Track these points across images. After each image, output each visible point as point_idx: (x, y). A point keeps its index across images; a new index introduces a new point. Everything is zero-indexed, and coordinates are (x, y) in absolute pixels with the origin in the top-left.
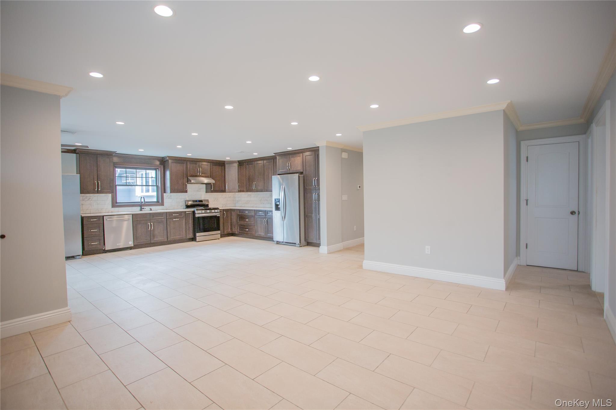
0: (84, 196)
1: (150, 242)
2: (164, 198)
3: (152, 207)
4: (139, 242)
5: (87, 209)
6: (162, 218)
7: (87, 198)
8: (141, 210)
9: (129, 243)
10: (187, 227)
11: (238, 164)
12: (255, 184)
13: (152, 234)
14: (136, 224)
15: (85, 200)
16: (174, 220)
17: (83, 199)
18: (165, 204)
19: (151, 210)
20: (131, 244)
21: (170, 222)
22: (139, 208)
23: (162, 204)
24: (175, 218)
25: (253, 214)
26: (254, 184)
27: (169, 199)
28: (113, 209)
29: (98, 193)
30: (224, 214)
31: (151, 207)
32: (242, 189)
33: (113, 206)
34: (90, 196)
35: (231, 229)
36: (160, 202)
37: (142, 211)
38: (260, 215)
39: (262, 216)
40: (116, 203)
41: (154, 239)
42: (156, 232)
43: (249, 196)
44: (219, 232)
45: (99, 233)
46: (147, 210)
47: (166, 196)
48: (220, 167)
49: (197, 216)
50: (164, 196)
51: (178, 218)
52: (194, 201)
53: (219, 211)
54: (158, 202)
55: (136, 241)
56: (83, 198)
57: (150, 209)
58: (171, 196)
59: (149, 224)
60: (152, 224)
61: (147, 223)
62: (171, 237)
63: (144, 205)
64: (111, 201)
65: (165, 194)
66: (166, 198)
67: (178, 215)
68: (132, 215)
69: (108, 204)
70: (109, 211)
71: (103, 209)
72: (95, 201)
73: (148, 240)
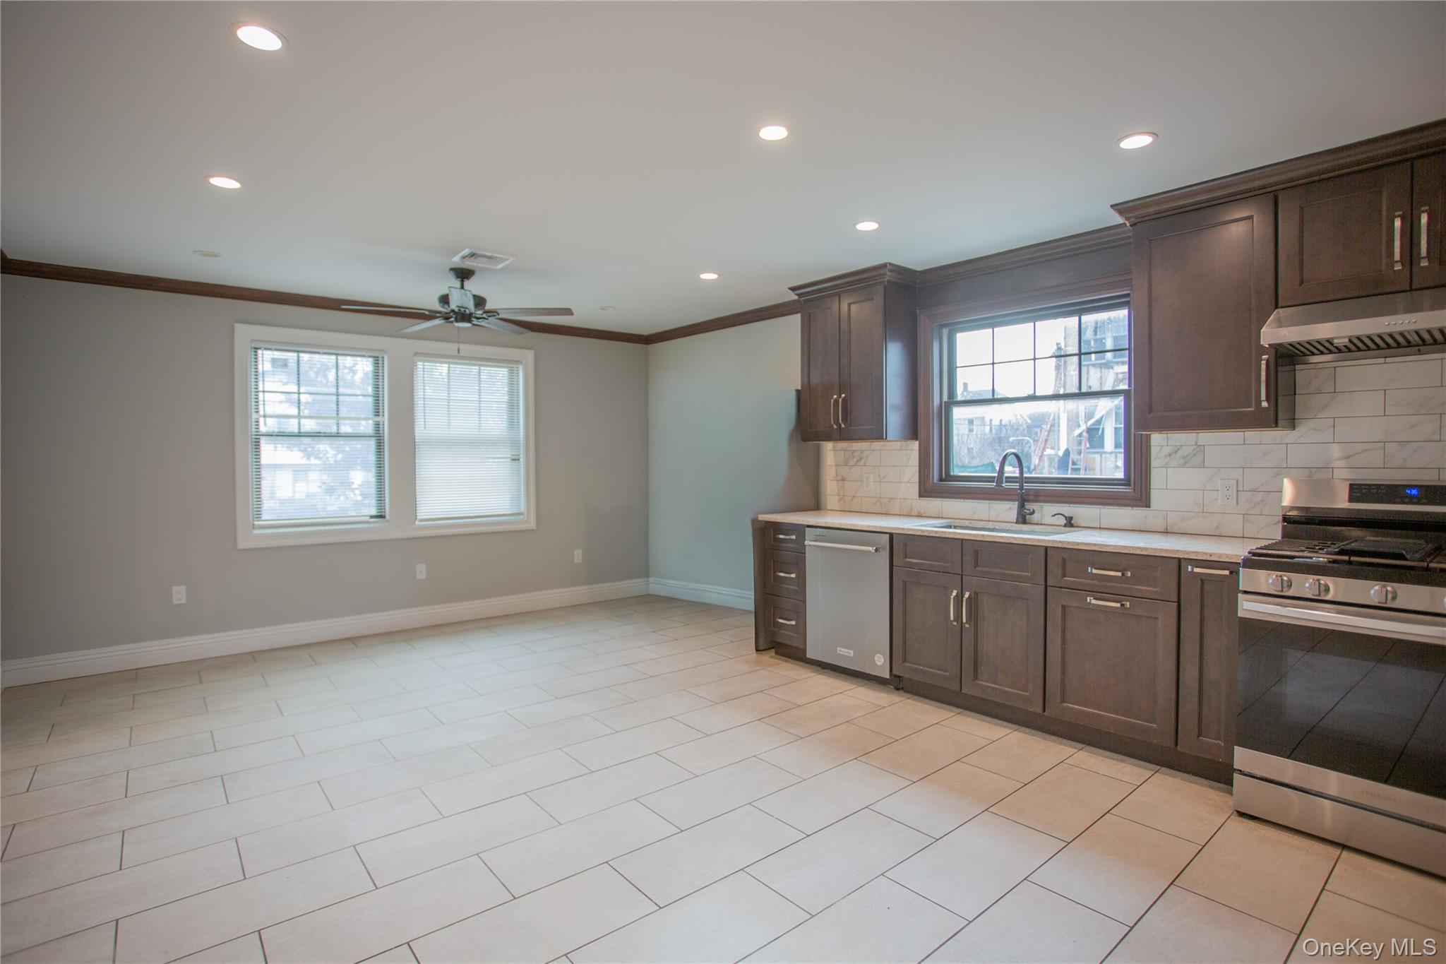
0: (845, 450)
1: (956, 687)
2: (1153, 464)
4: (914, 670)
5: (854, 497)
6: (1020, 578)
7: (853, 457)
8: (1023, 519)
9: (873, 659)
13: (968, 654)
15: (850, 464)
16: (1089, 600)
17: (845, 462)
18: (1155, 495)
19: (1069, 523)
20: (881, 663)
21: (1064, 607)
22: (1008, 510)
23: (1142, 500)
24: (1097, 593)
27: (1184, 465)
28: (924, 501)
31: (1068, 510)
36: (1132, 485)
40: (946, 477)
41: (976, 680)
42: (988, 645)
45: (797, 588)
46: (1047, 523)
47: (1167, 450)
50: (1154, 451)
51: (1116, 596)
52: (1362, 492)
55: (901, 660)
56: (845, 454)
57: (1063, 521)
58: (1200, 449)
59: (954, 593)
60: (967, 595)
61: (948, 588)
62: (1063, 701)
63: (1041, 498)
64: (917, 469)
65: (1157, 439)
66: (1168, 459)
67: (1119, 574)
68: (891, 535)
69: (909, 482)
70: (911, 510)
71: (894, 499)
72: (875, 466)
73: (947, 672)
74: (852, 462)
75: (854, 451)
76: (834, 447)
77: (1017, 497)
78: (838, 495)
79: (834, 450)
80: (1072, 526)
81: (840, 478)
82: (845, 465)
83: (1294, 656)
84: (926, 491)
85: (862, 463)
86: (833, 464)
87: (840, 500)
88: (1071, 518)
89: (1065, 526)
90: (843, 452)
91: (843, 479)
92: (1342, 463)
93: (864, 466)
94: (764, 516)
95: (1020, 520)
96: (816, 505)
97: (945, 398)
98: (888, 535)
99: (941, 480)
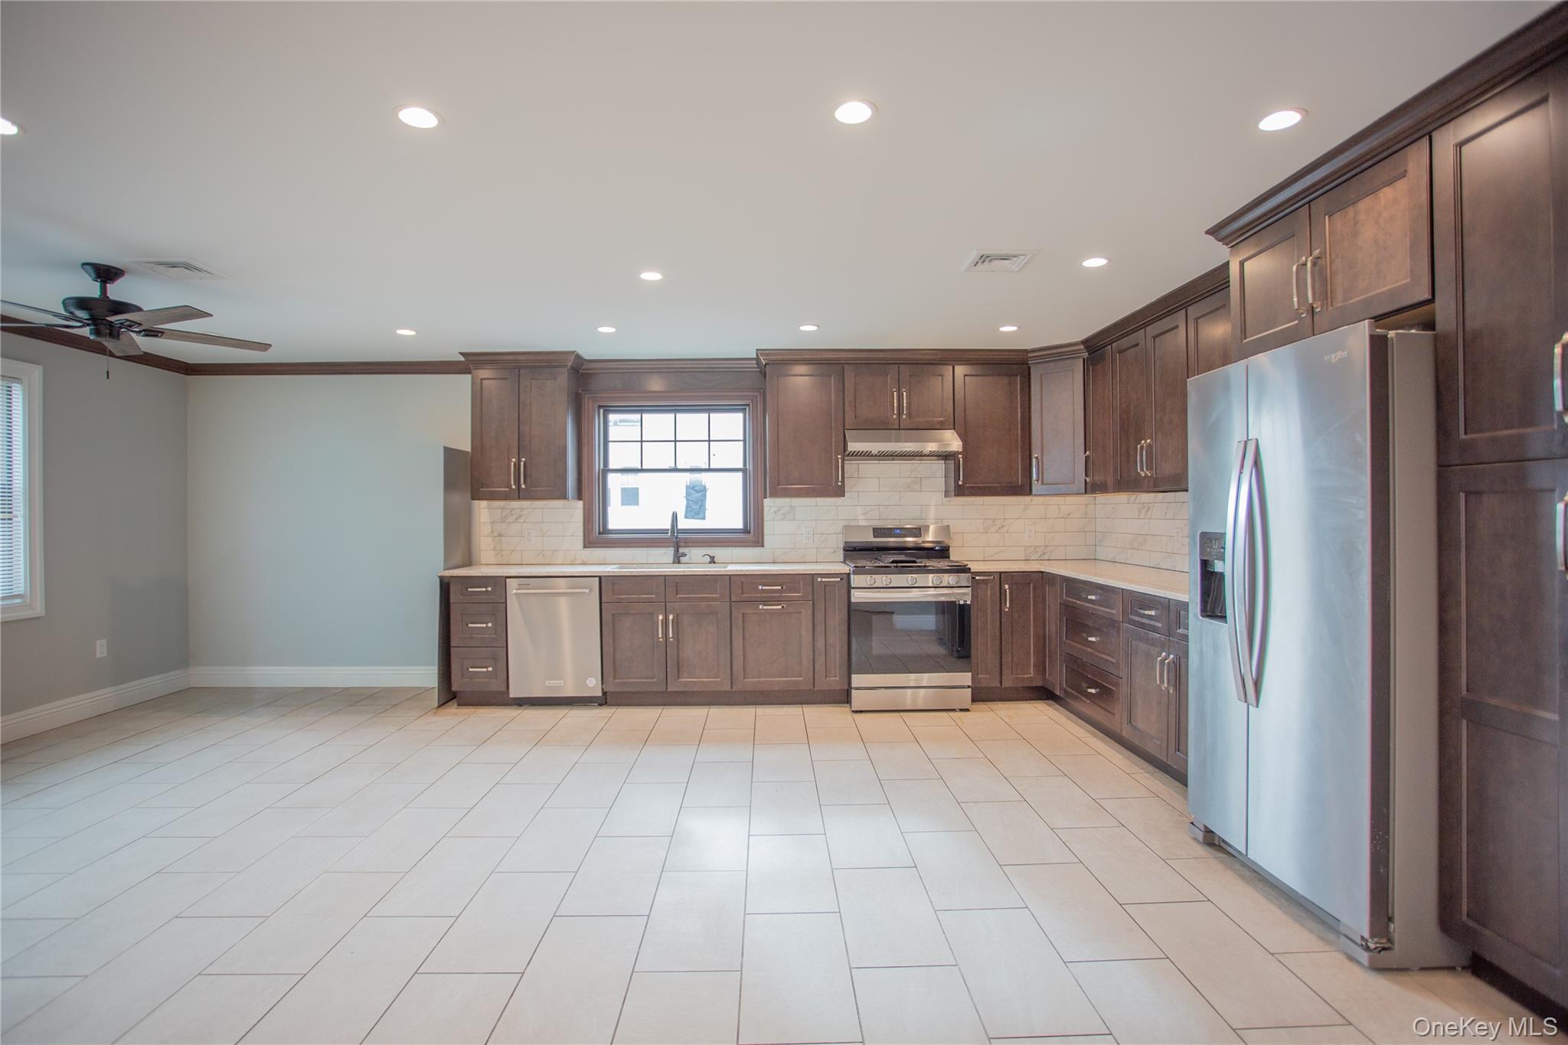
0: (503, 509)
1: (662, 688)
2: (765, 519)
3: (720, 553)
4: (623, 683)
5: (513, 551)
6: (714, 599)
7: (512, 515)
8: (677, 560)
9: (586, 683)
10: (820, 643)
11: (1086, 355)
12: (1150, 446)
13: (672, 660)
14: (613, 615)
15: (508, 521)
16: (761, 607)
17: (502, 519)
18: (767, 539)
19: (712, 561)
20: (593, 685)
21: (743, 614)
22: (667, 554)
23: (759, 542)
24: (765, 602)
25: (1116, 612)
26: (1142, 448)
27: (783, 519)
28: (588, 551)
29: (519, 498)
30: (1002, 592)
31: (713, 551)
32: (1099, 478)
33: (589, 543)
34: (522, 509)
35: (1041, 668)
36: (752, 533)
37: (679, 563)
38: (1142, 626)
39: (1154, 629)
40: (605, 531)
41: (678, 678)
42: (688, 651)
43: (1144, 511)
44: (966, 678)
45: (494, 636)
46: (696, 562)
47: (775, 509)
48: (1005, 380)
49: (857, 596)
50: (766, 510)
51: (777, 601)
52: (878, 532)
53: (964, 579)
54: (746, 530)
55: (612, 678)
56: (501, 512)
57: (708, 559)
58: (793, 508)
59: (661, 617)
60: (671, 617)
61: (653, 614)
62: (745, 678)
63: (690, 544)
64: (581, 524)
65: (768, 502)
66: (774, 515)
67: (779, 587)
68: (600, 577)
69: (572, 536)
70: (575, 559)
71: (558, 550)
72: (537, 522)
73: (654, 678)
74: (511, 519)
75: (512, 509)
76: (489, 505)
77: (672, 544)
78: (494, 549)
79: (489, 508)
80: (714, 563)
81: (496, 534)
82: (502, 522)
83: (875, 618)
84: (590, 543)
85: (522, 520)
86: (488, 521)
87: (497, 554)
88: (714, 557)
89: (710, 563)
90: (500, 510)
91: (500, 535)
92: (862, 517)
93: (525, 522)
94: (451, 571)
95: (676, 561)
96: (469, 562)
97: (602, 467)
98: (598, 578)
99: (600, 533)
